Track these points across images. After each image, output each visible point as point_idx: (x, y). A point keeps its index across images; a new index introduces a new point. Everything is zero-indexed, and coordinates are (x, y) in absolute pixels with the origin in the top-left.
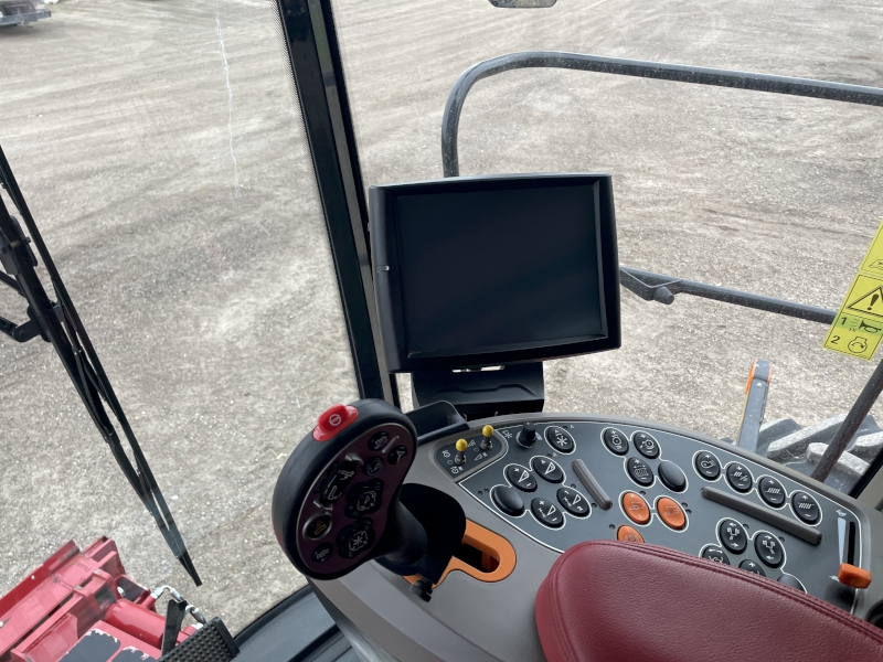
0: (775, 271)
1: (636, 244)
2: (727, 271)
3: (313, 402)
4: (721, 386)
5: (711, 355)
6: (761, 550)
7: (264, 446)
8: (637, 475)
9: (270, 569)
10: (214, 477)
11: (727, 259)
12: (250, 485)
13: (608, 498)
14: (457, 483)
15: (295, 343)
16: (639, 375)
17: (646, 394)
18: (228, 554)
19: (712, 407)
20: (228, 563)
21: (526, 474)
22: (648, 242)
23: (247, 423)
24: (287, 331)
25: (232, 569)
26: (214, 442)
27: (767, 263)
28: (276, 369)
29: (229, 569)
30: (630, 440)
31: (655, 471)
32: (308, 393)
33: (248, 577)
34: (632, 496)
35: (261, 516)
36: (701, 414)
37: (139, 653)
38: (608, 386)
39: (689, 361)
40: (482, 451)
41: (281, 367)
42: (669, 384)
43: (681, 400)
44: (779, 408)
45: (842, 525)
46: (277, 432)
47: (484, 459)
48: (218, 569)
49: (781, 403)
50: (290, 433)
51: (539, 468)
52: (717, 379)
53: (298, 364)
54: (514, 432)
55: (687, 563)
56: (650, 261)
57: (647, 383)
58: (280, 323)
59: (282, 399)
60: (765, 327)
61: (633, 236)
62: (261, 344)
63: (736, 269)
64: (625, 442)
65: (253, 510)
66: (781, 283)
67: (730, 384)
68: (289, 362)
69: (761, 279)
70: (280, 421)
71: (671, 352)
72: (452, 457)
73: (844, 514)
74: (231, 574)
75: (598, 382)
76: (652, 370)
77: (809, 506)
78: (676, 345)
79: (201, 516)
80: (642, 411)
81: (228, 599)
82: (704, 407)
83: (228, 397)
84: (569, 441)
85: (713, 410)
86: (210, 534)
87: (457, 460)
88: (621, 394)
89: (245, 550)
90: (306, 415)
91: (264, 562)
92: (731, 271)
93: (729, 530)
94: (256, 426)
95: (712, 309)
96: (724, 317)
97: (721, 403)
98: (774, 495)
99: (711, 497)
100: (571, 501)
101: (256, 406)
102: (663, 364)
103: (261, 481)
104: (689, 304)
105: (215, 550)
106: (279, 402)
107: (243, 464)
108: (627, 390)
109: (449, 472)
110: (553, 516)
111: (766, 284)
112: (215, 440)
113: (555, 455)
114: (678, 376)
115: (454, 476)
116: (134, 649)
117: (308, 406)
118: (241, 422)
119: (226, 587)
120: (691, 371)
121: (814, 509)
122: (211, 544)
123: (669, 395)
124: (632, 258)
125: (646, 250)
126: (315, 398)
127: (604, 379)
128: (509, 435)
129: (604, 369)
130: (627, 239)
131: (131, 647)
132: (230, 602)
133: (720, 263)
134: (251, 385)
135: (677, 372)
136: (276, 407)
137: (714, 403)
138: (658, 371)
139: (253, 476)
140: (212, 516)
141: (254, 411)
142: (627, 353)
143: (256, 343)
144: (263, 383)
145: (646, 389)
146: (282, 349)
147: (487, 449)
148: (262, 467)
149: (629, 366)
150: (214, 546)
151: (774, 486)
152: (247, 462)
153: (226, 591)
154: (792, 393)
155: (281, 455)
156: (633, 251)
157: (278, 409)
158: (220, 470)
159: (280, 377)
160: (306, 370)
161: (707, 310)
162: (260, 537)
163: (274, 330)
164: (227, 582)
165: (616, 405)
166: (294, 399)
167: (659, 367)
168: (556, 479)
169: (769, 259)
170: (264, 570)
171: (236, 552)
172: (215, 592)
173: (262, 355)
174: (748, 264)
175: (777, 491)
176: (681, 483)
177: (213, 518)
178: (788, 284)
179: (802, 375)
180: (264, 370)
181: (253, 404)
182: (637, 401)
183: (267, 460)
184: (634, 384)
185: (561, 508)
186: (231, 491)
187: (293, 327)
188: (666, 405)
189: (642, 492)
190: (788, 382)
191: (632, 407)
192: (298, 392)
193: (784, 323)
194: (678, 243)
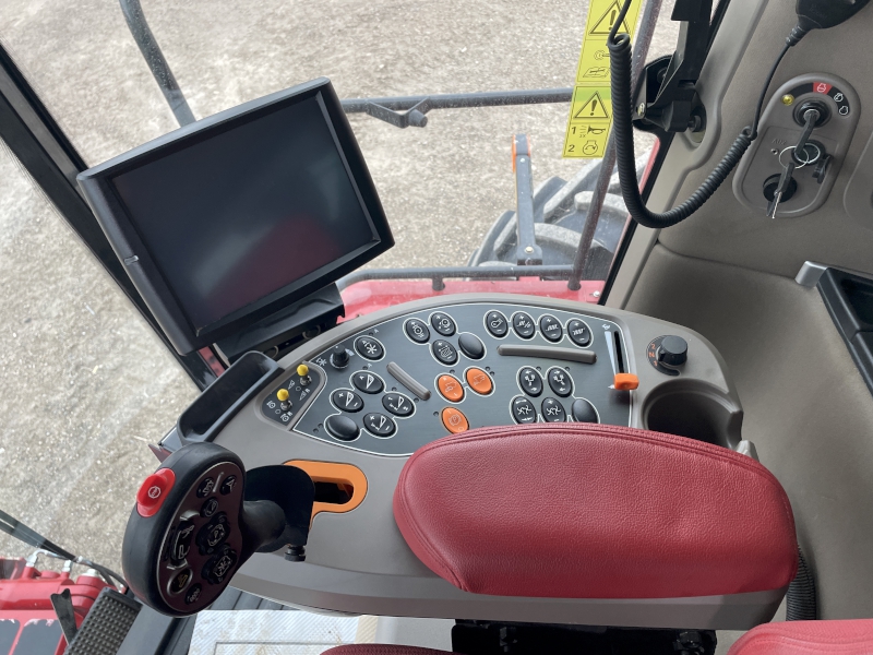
0: (510, 21)
1: (376, 28)
2: (467, 33)
3: (106, 303)
4: (493, 152)
5: (476, 125)
6: (554, 385)
7: (73, 366)
8: (443, 356)
9: (135, 476)
10: (34, 416)
11: (464, 20)
12: (77, 410)
13: (426, 390)
14: (291, 430)
15: (56, 247)
16: (419, 167)
17: (431, 183)
18: (86, 481)
19: (490, 175)
20: (89, 488)
21: (350, 396)
22: (387, 22)
23: (43, 350)
24: (41, 237)
25: (98, 492)
26: (15, 383)
27: (501, 13)
28: (49, 283)
29: (93, 494)
30: (429, 324)
31: (457, 347)
32: (96, 294)
33: (117, 492)
34: (445, 378)
35: (103, 434)
36: (482, 185)
37: (43, 622)
38: (395, 186)
39: (459, 138)
40: (304, 388)
41: (53, 279)
42: (447, 165)
43: (462, 177)
44: (545, 156)
45: (609, 337)
46: (80, 347)
47: (309, 395)
48: (81, 498)
49: (545, 151)
50: (96, 342)
51: (360, 384)
52: (488, 147)
53: (71, 269)
54: (326, 357)
55: (502, 436)
56: (394, 43)
57: (428, 172)
58: (28, 231)
59: (70, 312)
60: (515, 81)
61: (370, 20)
62: (18, 262)
63: (474, 28)
64: (425, 329)
65: (91, 431)
66: (518, 32)
67: (499, 148)
68: (60, 269)
69: (499, 32)
70: (79, 335)
71: (441, 133)
72: (278, 406)
73: (608, 327)
74: (98, 498)
75: (385, 185)
76: (429, 157)
77: (580, 331)
78: (443, 124)
79: (39, 458)
80: (432, 200)
81: (107, 518)
82: (483, 178)
83: (7, 331)
84: (379, 347)
85: (491, 178)
86: (57, 470)
87: (284, 407)
88: (409, 190)
89: (102, 470)
90: (105, 318)
91: (127, 473)
92: (471, 32)
93: (527, 378)
94: (54, 349)
95: (465, 78)
96: (478, 82)
97: (496, 168)
98: (553, 331)
99: (506, 353)
100: (396, 405)
101: (44, 329)
102: (438, 148)
103: (87, 401)
104: (444, 79)
105: (70, 483)
106: (68, 316)
107: (59, 392)
108: (413, 185)
109: (280, 421)
110: (385, 425)
111: (505, 37)
112: (16, 379)
113: (369, 365)
114: (453, 155)
115: (286, 424)
116: (35, 621)
117: (102, 309)
118: (35, 352)
119: (99, 510)
120: (463, 146)
121: (586, 331)
122: (64, 479)
123: (450, 176)
124: (376, 44)
125: (387, 32)
126: (106, 298)
127: (390, 181)
128: (323, 362)
129: (386, 171)
130: (365, 24)
131: (31, 621)
132: (110, 522)
133: (459, 27)
134: (28, 309)
135: (451, 152)
136: (67, 322)
137: (491, 171)
138: (435, 156)
139: (75, 400)
140: (51, 453)
141: (45, 334)
142: (402, 147)
143: (10, 262)
144: (40, 303)
145: (429, 178)
146: (44, 260)
147: (308, 385)
148: (81, 387)
149: (407, 160)
150: (67, 480)
151: (551, 324)
152: (62, 388)
153: (101, 514)
154: (551, 139)
155: (96, 367)
156: (375, 37)
157: (71, 323)
158: (36, 407)
159: (56, 290)
160: (83, 273)
161: (460, 80)
162: (112, 452)
163: (25, 241)
164: (98, 505)
165: (407, 202)
166: (84, 307)
167: (434, 152)
168: (378, 388)
169: (502, 9)
170: (130, 479)
171: (94, 476)
172: (90, 519)
173: (24, 273)
174: (484, 20)
175: (555, 327)
176: (479, 349)
177: (52, 455)
178: (524, 31)
179: (556, 118)
180: (35, 289)
181: (40, 329)
182: (424, 193)
183: (84, 379)
184: (417, 177)
185: (389, 415)
186: (59, 422)
187: (45, 230)
188: (451, 187)
189: (452, 371)
190: (547, 129)
191: (421, 200)
192: (85, 298)
193: (530, 72)
194: (415, 15)
